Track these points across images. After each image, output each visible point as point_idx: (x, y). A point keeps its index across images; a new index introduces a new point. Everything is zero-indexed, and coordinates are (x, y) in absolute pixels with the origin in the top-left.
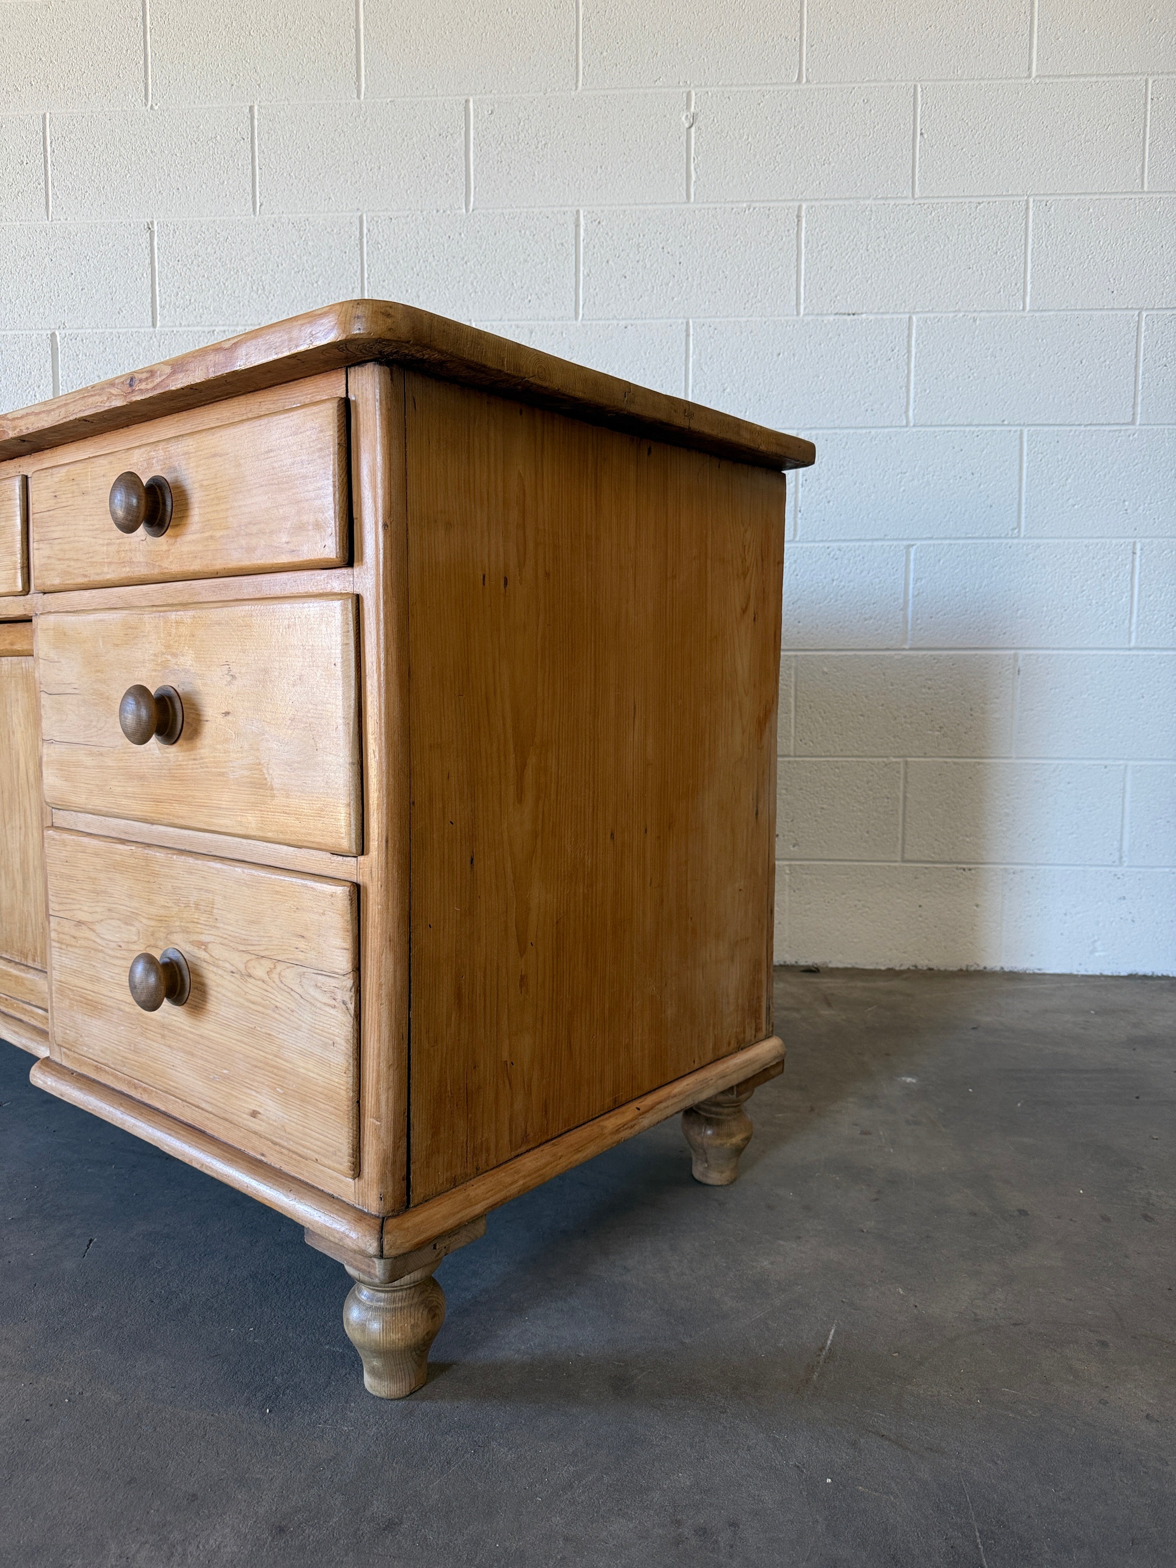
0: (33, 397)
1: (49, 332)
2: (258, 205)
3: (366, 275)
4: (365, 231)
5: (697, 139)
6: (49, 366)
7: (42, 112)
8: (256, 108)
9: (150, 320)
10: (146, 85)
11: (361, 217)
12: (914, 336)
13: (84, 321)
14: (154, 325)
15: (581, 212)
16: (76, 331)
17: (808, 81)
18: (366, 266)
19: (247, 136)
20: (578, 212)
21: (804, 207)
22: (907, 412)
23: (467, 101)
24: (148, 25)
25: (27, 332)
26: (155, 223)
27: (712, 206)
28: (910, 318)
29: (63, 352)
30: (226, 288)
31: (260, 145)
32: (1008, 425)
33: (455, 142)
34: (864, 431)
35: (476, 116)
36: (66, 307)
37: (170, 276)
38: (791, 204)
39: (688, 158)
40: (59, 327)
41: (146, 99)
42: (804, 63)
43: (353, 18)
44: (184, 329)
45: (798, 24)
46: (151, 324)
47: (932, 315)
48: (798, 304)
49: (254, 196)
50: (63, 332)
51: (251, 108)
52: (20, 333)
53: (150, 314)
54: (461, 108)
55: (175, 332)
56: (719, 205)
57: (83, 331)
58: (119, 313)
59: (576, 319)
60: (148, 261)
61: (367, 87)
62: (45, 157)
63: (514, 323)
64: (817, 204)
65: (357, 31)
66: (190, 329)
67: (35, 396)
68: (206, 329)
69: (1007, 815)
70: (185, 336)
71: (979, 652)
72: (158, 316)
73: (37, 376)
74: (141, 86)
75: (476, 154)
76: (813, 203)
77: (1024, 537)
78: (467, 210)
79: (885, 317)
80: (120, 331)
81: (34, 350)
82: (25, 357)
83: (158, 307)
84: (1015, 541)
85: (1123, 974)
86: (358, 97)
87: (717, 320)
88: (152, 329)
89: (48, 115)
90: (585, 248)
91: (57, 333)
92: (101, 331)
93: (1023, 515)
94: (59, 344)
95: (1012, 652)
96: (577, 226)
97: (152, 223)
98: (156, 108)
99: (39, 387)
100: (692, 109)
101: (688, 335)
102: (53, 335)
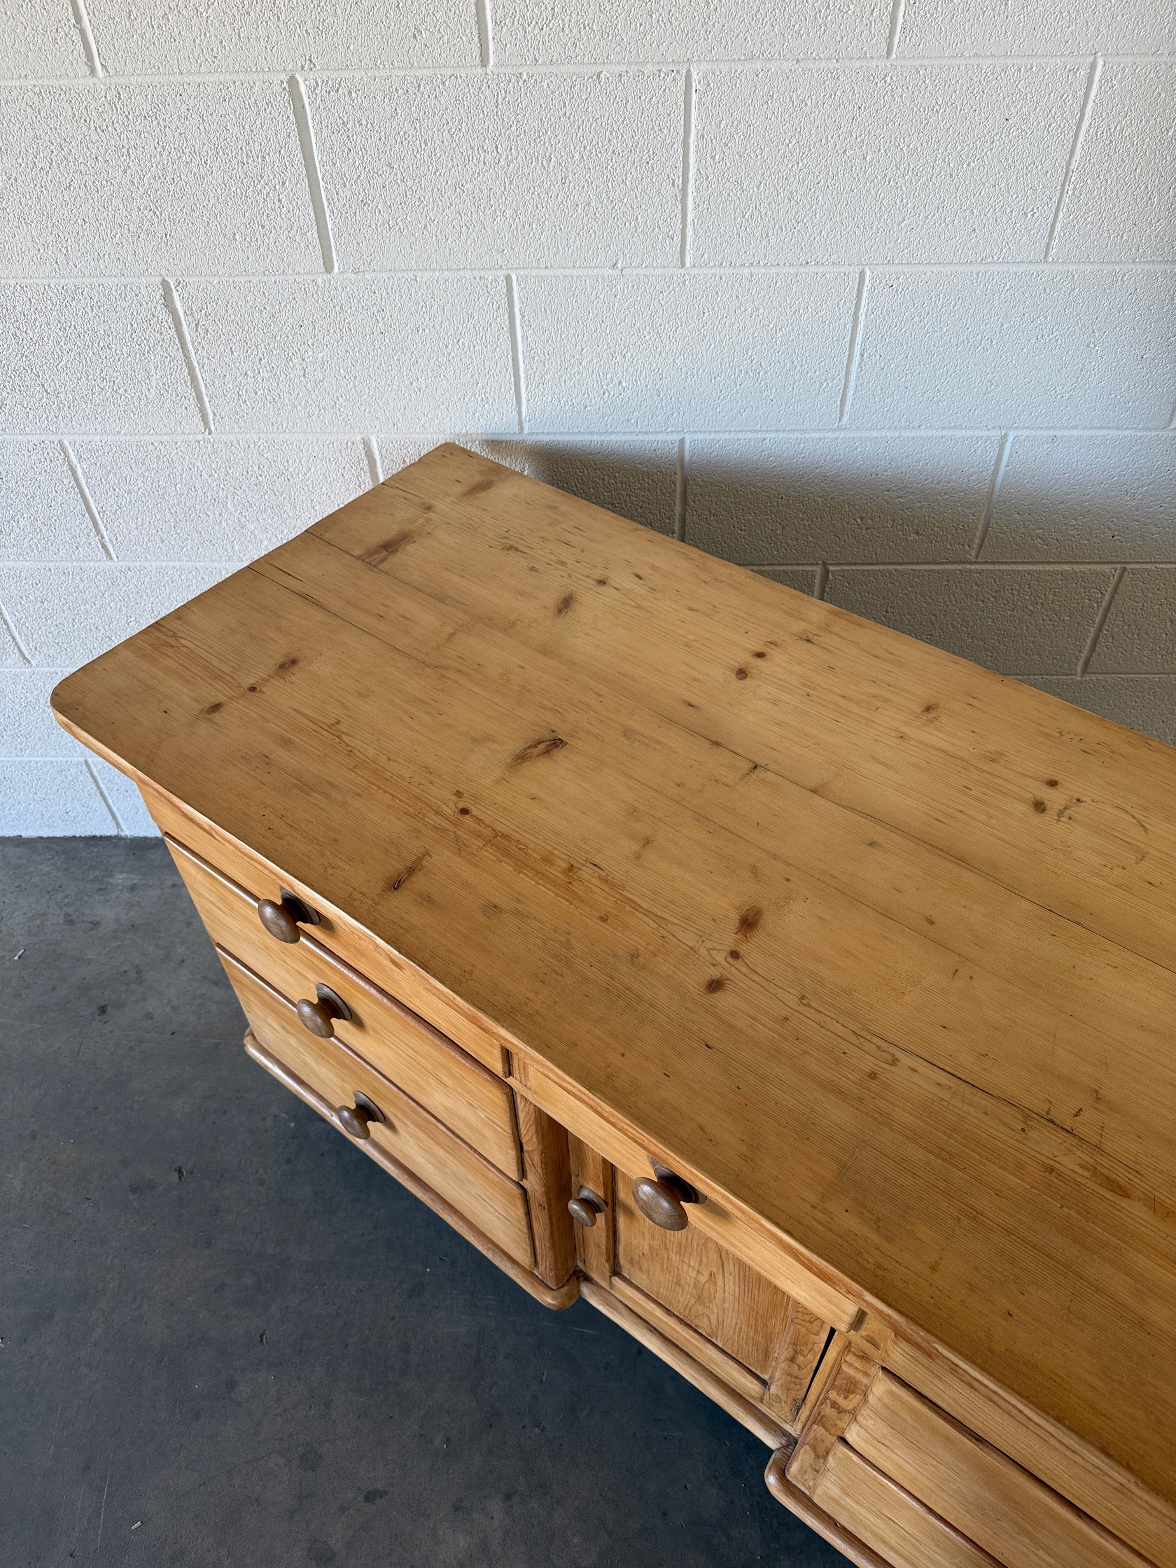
0: (277, 203)
1: (284, 77)
6: (294, 143)
9: (476, 52)
13: (349, 55)
14: (484, 62)
16: (334, 75)
25: (242, 77)
29: (317, 117)
36: (309, 24)
40: (303, 67)
44: (543, 70)
46: (478, 60)
50: (311, 77)
52: (228, 77)
53: (476, 39)
55: (525, 76)
57: (348, 74)
58: (415, 37)
66: (554, 69)
67: (279, 200)
68: (587, 71)
70: (545, 84)
72: (491, 43)
73: (277, 164)
80: (419, 73)
81: (262, 113)
82: (247, 127)
83: (490, 25)
88: (480, 71)
91: (299, 78)
92: (384, 74)
94: (306, 101)
99: (283, 184)
102: (293, 81)
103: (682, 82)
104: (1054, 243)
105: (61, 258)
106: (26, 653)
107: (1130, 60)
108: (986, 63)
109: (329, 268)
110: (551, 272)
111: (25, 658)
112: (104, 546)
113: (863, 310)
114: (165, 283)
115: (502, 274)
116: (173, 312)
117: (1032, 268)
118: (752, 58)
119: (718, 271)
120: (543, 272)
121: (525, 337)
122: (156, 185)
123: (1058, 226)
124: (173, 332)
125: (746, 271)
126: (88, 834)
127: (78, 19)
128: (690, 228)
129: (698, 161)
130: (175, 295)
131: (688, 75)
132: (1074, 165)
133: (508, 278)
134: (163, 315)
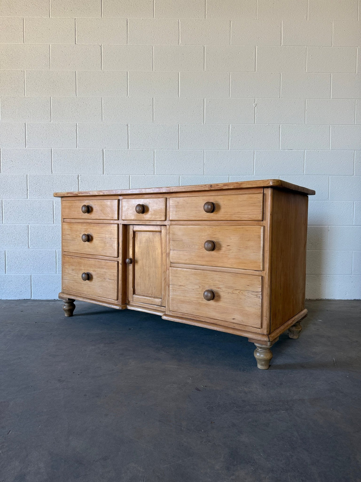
0: (98, 164)
1: (102, 149)
2: (154, 121)
3: (180, 138)
4: (180, 128)
5: (257, 109)
6: (102, 157)
7: (101, 97)
8: (154, 98)
10: (127, 92)
11: (179, 125)
12: (305, 155)
13: (111, 147)
14: (128, 148)
15: (230, 125)
16: (108, 149)
17: (282, 98)
18: (180, 136)
19: (152, 104)
20: (229, 125)
21: (281, 125)
22: (304, 172)
23: (204, 99)
24: (128, 78)
25: (96, 149)
26: (129, 124)
27: (260, 124)
28: (304, 151)
29: (105, 154)
30: (146, 140)
31: (155, 107)
32: (326, 175)
33: (201, 108)
34: (294, 176)
35: (206, 102)
36: (106, 143)
37: (132, 137)
38: (278, 125)
39: (255, 114)
41: (127, 95)
42: (281, 93)
43: (178, 79)
44: (136, 149)
45: (279, 85)
47: (309, 150)
48: (279, 147)
49: (153, 119)
50: (105, 149)
51: (153, 98)
53: (127, 146)
54: (203, 100)
55: (133, 150)
56: (261, 125)
57: (110, 149)
58: (120, 145)
59: (229, 150)
60: (127, 133)
61: (180, 95)
62: (102, 107)
63: (214, 150)
64: (284, 125)
65: (178, 82)
68: (141, 150)
69: (327, 263)
71: (320, 226)
72: (129, 146)
73: (99, 159)
74: (126, 92)
75: (206, 111)
76: (283, 125)
77: (330, 200)
78: (204, 124)
79: (299, 150)
80: (120, 149)
81: (98, 153)
82: (96, 155)
83: (129, 144)
84: (328, 201)
85: (352, 299)
86: (178, 97)
87: (261, 150)
89: (103, 98)
90: (231, 133)
91: (104, 149)
92: (115, 149)
93: (329, 195)
94: (104, 152)
95: (328, 226)
96: (229, 128)
97: (128, 124)
98: (130, 97)
99: (99, 162)
100: (256, 103)
101: (254, 154)
102: (103, 150)
103: (153, 151)
104: (205, 172)
105: (64, 171)
106: (29, 245)
107: (208, 150)
108: (191, 150)
109: (103, 174)
110: (136, 175)
111: (29, 247)
112: (54, 221)
113: (180, 182)
114: (78, 175)
115: (128, 175)
116: (78, 179)
117: (202, 176)
118: (162, 149)
119: (159, 176)
120: (135, 175)
121: (131, 185)
122: (81, 162)
123: (205, 170)
124: (77, 182)
125: (163, 176)
126: (24, 299)
127: (77, 142)
128: (155, 170)
129: (156, 161)
130: (79, 177)
131: (154, 151)
132: (205, 162)
133: (129, 176)
134: (77, 180)
